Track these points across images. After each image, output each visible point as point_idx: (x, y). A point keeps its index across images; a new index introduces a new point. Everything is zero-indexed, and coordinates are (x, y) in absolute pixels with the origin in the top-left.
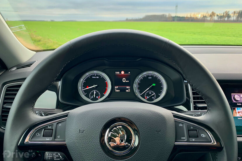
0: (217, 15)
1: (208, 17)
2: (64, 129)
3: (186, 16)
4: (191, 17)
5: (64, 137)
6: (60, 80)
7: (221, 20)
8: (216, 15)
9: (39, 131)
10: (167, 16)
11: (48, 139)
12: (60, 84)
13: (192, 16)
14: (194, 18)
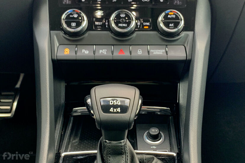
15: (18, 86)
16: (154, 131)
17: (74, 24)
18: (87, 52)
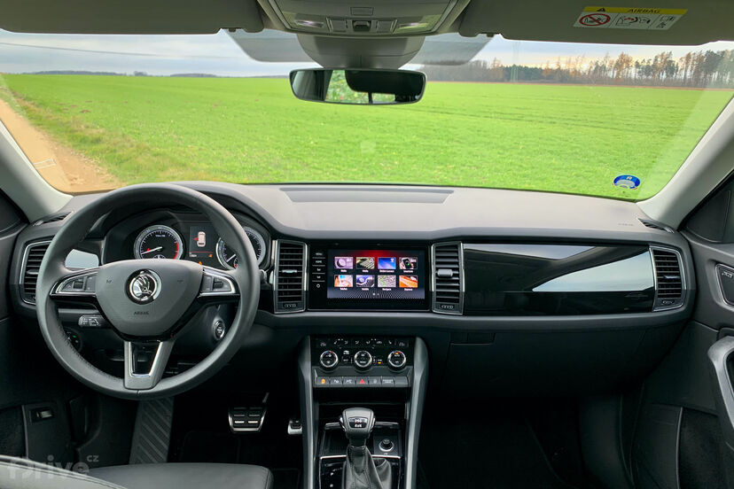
0: (637, 65)
1: (610, 70)
2: (94, 282)
3: (543, 67)
4: (559, 70)
5: (94, 288)
6: (103, 239)
7: (647, 80)
8: (633, 64)
9: (70, 283)
10: (489, 66)
11: (78, 290)
12: (103, 244)
13: (563, 66)
14: (568, 71)
15: (264, 401)
16: (386, 441)
17: (328, 362)
18: (337, 382)
